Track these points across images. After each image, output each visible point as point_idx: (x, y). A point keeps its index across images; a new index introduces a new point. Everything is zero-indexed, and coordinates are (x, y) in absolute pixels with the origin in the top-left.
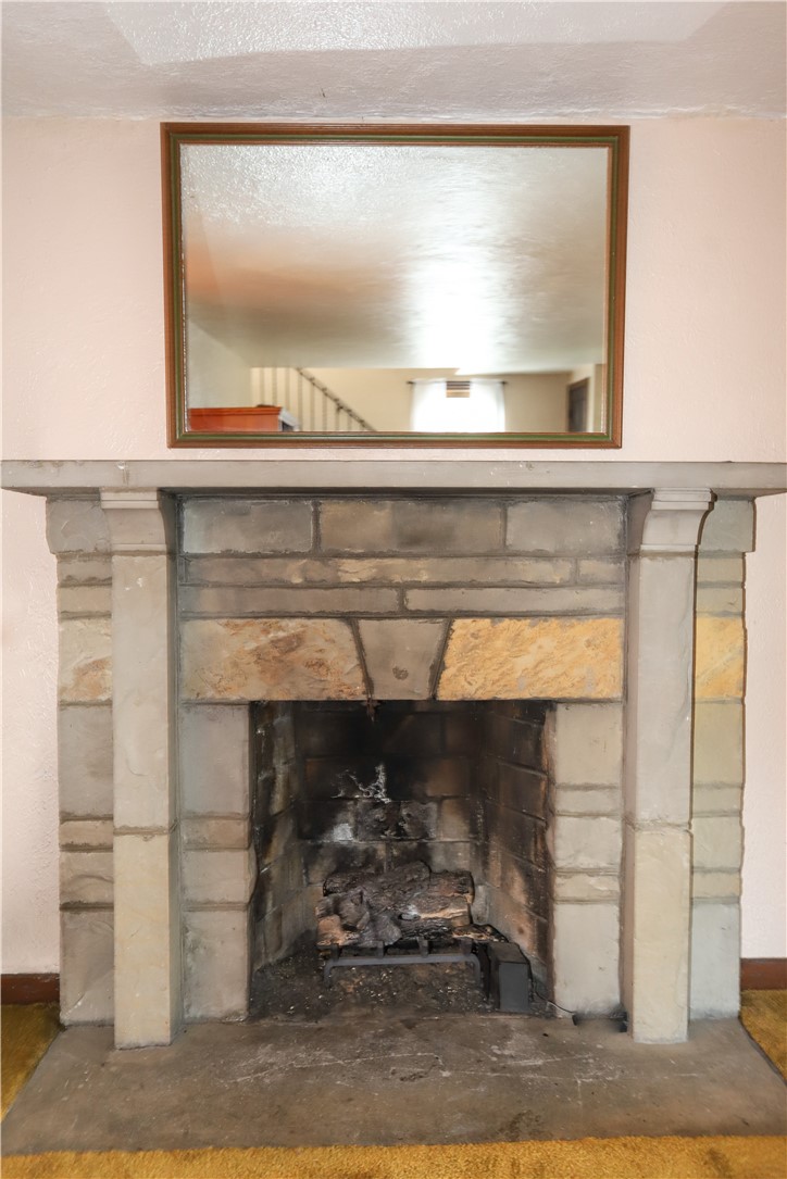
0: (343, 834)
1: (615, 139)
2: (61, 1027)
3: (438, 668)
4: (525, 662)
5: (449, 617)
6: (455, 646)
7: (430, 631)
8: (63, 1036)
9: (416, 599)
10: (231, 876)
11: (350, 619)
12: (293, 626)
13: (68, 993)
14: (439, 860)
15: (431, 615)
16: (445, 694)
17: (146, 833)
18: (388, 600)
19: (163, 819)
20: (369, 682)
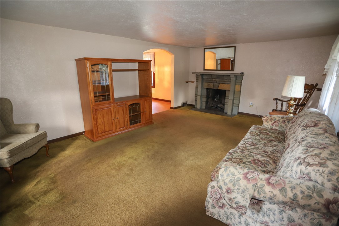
0: (216, 100)
1: (235, 47)
2: (194, 107)
3: (218, 87)
4: (224, 87)
5: (219, 83)
6: (220, 85)
7: (218, 84)
8: (194, 108)
9: (217, 82)
10: (205, 100)
11: (213, 83)
12: (209, 83)
13: (195, 106)
14: (222, 103)
15: (218, 83)
16: (219, 89)
17: (199, 96)
18: (216, 82)
19: (200, 95)
20: (214, 88)
